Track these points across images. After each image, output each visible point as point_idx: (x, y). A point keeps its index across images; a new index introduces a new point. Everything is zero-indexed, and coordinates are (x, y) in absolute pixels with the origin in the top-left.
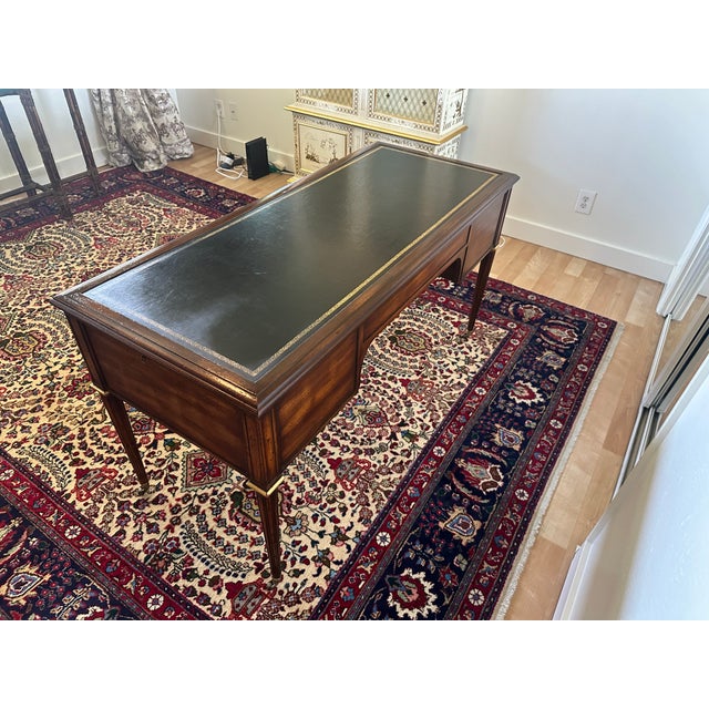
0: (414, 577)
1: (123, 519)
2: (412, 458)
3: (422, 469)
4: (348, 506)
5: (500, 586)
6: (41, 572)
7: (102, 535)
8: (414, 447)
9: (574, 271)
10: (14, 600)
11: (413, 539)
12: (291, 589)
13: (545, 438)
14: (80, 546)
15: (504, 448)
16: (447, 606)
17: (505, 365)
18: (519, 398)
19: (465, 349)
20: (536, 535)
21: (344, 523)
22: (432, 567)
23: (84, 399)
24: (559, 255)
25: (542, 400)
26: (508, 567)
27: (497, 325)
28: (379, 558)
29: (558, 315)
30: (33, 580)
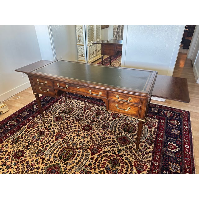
1: (147, 153)
6: (169, 165)
7: (153, 156)
8: (105, 108)
14: (159, 160)
17: (77, 97)
19: (71, 102)
27: (61, 98)
30: (172, 166)
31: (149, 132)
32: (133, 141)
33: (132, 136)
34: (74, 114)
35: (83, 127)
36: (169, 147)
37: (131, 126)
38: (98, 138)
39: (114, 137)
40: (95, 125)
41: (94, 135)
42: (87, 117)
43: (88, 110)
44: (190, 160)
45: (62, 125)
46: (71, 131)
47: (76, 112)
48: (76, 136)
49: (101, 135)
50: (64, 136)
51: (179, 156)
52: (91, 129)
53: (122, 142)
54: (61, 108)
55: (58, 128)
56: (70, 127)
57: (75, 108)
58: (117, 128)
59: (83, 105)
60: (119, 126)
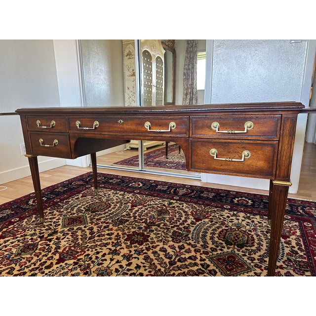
31: (285, 245)
32: (252, 264)
33: (247, 254)
34: (109, 212)
35: (128, 235)
37: (241, 234)
38: (164, 258)
39: (204, 256)
40: (155, 232)
41: (154, 253)
42: (138, 217)
43: (139, 205)
45: (79, 233)
46: (99, 243)
47: (113, 210)
48: (109, 254)
49: (173, 253)
50: (81, 255)
52: (148, 241)
53: (226, 267)
54: (84, 203)
55: (70, 237)
56: (99, 236)
57: (113, 203)
58: (208, 238)
59: (131, 199)
60: (213, 234)
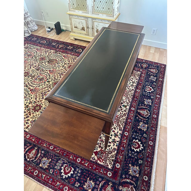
0: (136, 141)
2: (127, 112)
3: (130, 114)
4: (116, 127)
5: (155, 139)
6: (48, 159)
8: (127, 109)
9: (152, 51)
10: (45, 167)
11: (133, 132)
12: (109, 150)
13: (156, 100)
14: (55, 151)
15: (148, 105)
16: (145, 146)
17: (142, 82)
18: (148, 91)
19: (131, 79)
20: (160, 125)
21: (116, 132)
22: (139, 138)
23: (39, 111)
24: (148, 47)
25: (153, 90)
26: (156, 134)
27: (137, 71)
28: (127, 138)
29: (151, 65)
30: (47, 161)
36: (67, 166)
44: (49, 183)
51: (56, 173)
